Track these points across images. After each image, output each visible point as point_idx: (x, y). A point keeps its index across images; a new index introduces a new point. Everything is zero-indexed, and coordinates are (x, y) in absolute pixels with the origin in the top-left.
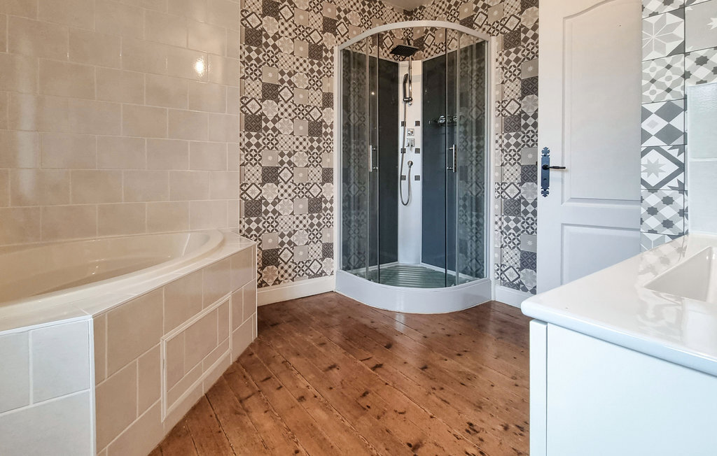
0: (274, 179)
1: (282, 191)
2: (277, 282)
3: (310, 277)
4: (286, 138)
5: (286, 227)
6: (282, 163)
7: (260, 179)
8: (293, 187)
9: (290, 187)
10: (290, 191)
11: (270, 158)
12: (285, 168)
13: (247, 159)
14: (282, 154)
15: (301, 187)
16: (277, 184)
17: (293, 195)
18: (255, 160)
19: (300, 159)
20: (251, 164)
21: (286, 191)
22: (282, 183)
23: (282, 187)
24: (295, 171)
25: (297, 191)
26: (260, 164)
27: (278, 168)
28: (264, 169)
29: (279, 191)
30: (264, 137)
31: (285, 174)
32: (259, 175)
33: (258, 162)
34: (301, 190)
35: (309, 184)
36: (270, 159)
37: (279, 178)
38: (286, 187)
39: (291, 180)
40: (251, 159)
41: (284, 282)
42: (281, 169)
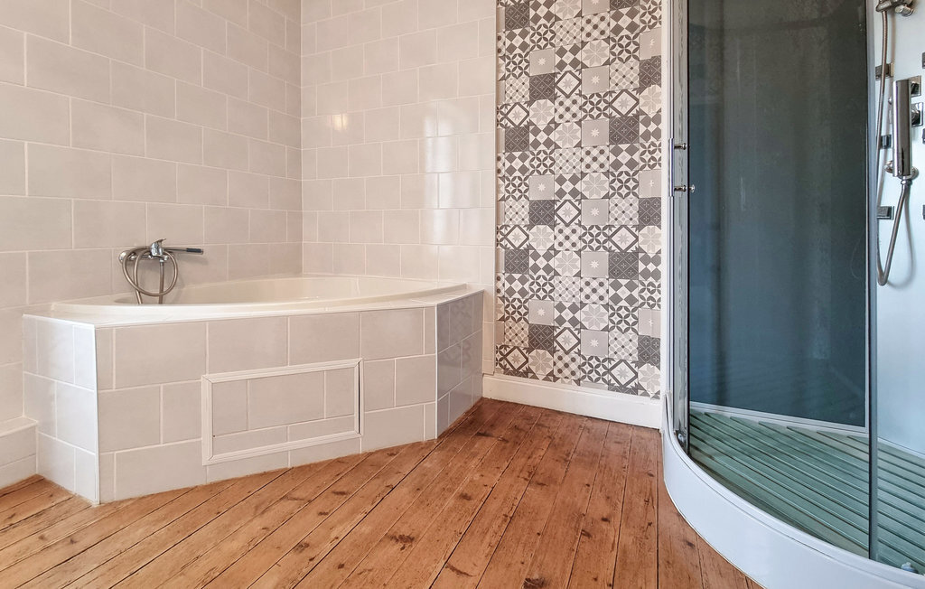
0: (548, 219)
1: (561, 238)
2: (551, 377)
3: (611, 388)
4: (568, 154)
5: (566, 296)
6: (561, 193)
7: (527, 219)
8: (580, 231)
9: (574, 231)
10: (574, 238)
11: (542, 187)
12: (566, 201)
13: (508, 192)
14: (561, 180)
15: (594, 231)
16: (553, 227)
17: (580, 245)
18: (520, 191)
19: (593, 187)
20: (514, 197)
21: (567, 238)
22: (562, 226)
23: (561, 231)
24: (584, 205)
25: (588, 238)
26: (526, 197)
27: (554, 202)
28: (533, 204)
29: (555, 238)
30: (531, 157)
31: (566, 212)
32: (525, 213)
33: (523, 194)
34: (595, 238)
35: (610, 227)
36: (541, 189)
37: (556, 218)
38: (567, 231)
39: (576, 221)
40: (514, 191)
41: (563, 382)
42: (559, 204)
